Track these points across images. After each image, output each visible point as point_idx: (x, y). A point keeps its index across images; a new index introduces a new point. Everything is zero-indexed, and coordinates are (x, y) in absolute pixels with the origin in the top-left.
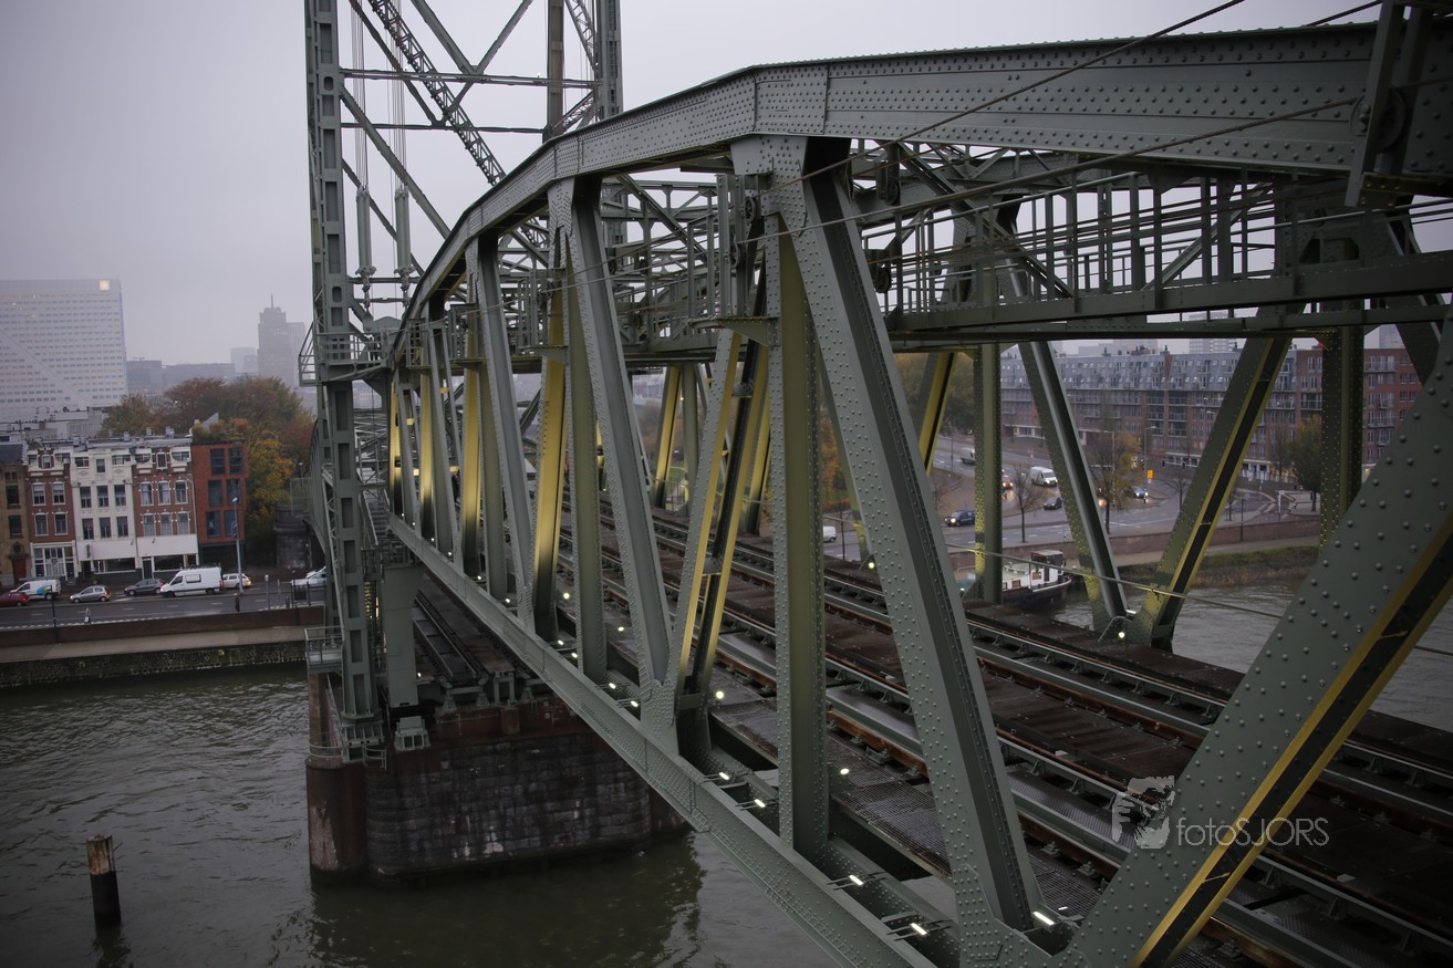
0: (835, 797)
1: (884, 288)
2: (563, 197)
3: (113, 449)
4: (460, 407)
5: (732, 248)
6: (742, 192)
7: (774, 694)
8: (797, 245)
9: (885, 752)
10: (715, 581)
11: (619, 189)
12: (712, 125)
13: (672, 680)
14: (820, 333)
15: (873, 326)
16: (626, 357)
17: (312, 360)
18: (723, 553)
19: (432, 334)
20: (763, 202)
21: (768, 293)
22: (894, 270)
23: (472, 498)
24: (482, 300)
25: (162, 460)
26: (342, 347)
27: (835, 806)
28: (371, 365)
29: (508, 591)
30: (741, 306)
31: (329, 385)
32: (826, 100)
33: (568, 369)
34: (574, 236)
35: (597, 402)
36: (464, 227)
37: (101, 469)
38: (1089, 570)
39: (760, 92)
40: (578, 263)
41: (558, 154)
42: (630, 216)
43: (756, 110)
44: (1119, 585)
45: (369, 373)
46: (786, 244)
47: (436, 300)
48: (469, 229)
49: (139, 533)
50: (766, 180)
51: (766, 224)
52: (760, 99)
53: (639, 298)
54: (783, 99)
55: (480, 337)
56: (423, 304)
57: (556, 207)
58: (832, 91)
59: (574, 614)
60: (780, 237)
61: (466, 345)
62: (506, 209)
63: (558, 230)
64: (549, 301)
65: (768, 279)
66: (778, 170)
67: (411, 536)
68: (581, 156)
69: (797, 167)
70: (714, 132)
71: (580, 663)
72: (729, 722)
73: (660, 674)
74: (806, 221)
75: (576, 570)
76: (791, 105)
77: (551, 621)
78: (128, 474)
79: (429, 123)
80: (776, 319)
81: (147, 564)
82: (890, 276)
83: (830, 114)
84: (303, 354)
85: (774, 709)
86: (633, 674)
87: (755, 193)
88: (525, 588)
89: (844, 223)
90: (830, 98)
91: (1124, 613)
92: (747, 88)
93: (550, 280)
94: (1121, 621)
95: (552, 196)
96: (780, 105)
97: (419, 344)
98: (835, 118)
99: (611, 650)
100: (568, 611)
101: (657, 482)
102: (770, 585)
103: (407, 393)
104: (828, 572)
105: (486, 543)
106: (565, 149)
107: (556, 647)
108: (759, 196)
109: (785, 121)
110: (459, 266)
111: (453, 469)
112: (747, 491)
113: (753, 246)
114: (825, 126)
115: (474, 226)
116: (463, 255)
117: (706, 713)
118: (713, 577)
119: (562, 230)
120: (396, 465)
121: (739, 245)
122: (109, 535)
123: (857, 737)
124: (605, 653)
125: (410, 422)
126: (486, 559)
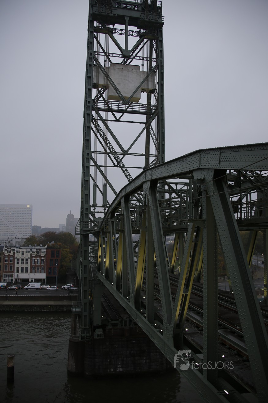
1: (237, 212)
2: (147, 186)
3: (26, 249)
4: (118, 242)
5: (193, 200)
6: (196, 184)
7: (202, 330)
8: (211, 199)
9: (236, 351)
10: (186, 295)
11: (163, 184)
12: (188, 166)
13: (173, 324)
14: (218, 224)
15: (233, 223)
16: (163, 230)
17: (79, 228)
18: (189, 287)
19: (111, 222)
20: (202, 187)
21: (203, 213)
22: (239, 207)
23: (120, 268)
24: (125, 213)
25: (38, 253)
26: (87, 225)
28: (94, 230)
29: (128, 295)
30: (195, 217)
31: (83, 235)
32: (220, 159)
33: (147, 233)
34: (150, 196)
35: (154, 242)
36: (121, 193)
37: (23, 254)
39: (201, 157)
40: (151, 204)
41: (146, 174)
42: (166, 191)
43: (200, 162)
45: (94, 232)
46: (208, 199)
47: (113, 213)
48: (122, 194)
49: (31, 272)
50: (203, 181)
51: (203, 193)
52: (201, 158)
53: (167, 214)
54: (208, 158)
55: (124, 223)
56: (109, 214)
57: (145, 188)
58: (221, 156)
59: (146, 303)
60: (206, 197)
61: (120, 226)
62: (132, 189)
63: (146, 195)
64: (143, 214)
65: (203, 209)
66: (206, 178)
67: (102, 278)
68: (152, 175)
69: (211, 177)
70: (189, 168)
71: (147, 317)
72: (189, 338)
73: (169, 322)
74: (214, 192)
75: (147, 290)
76: (210, 160)
77: (139, 304)
78: (29, 256)
79: (113, 166)
80: (205, 220)
81: (32, 280)
82: (238, 208)
83: (221, 163)
84: (77, 226)
85: (202, 335)
86: (161, 321)
87: (199, 184)
88: (132, 294)
89: (225, 193)
90: (221, 158)
92: (197, 156)
93: (143, 208)
95: (144, 186)
96: (207, 160)
97: (107, 225)
98: (222, 164)
99: (156, 314)
100: (144, 302)
101: (172, 266)
102: (202, 297)
103: (104, 238)
104: (219, 294)
105: (122, 281)
106: (148, 173)
107: (140, 312)
108: (201, 185)
109: (207, 164)
110: (119, 204)
111: (115, 260)
112: (197, 270)
113: (199, 199)
114: (219, 166)
115: (123, 193)
116: (120, 201)
117: (182, 335)
118: (186, 294)
119: (147, 195)
120: (100, 258)
121: (195, 199)
122: (23, 272)
123: (227, 346)
124: (154, 315)
125: (104, 246)
126: (122, 285)
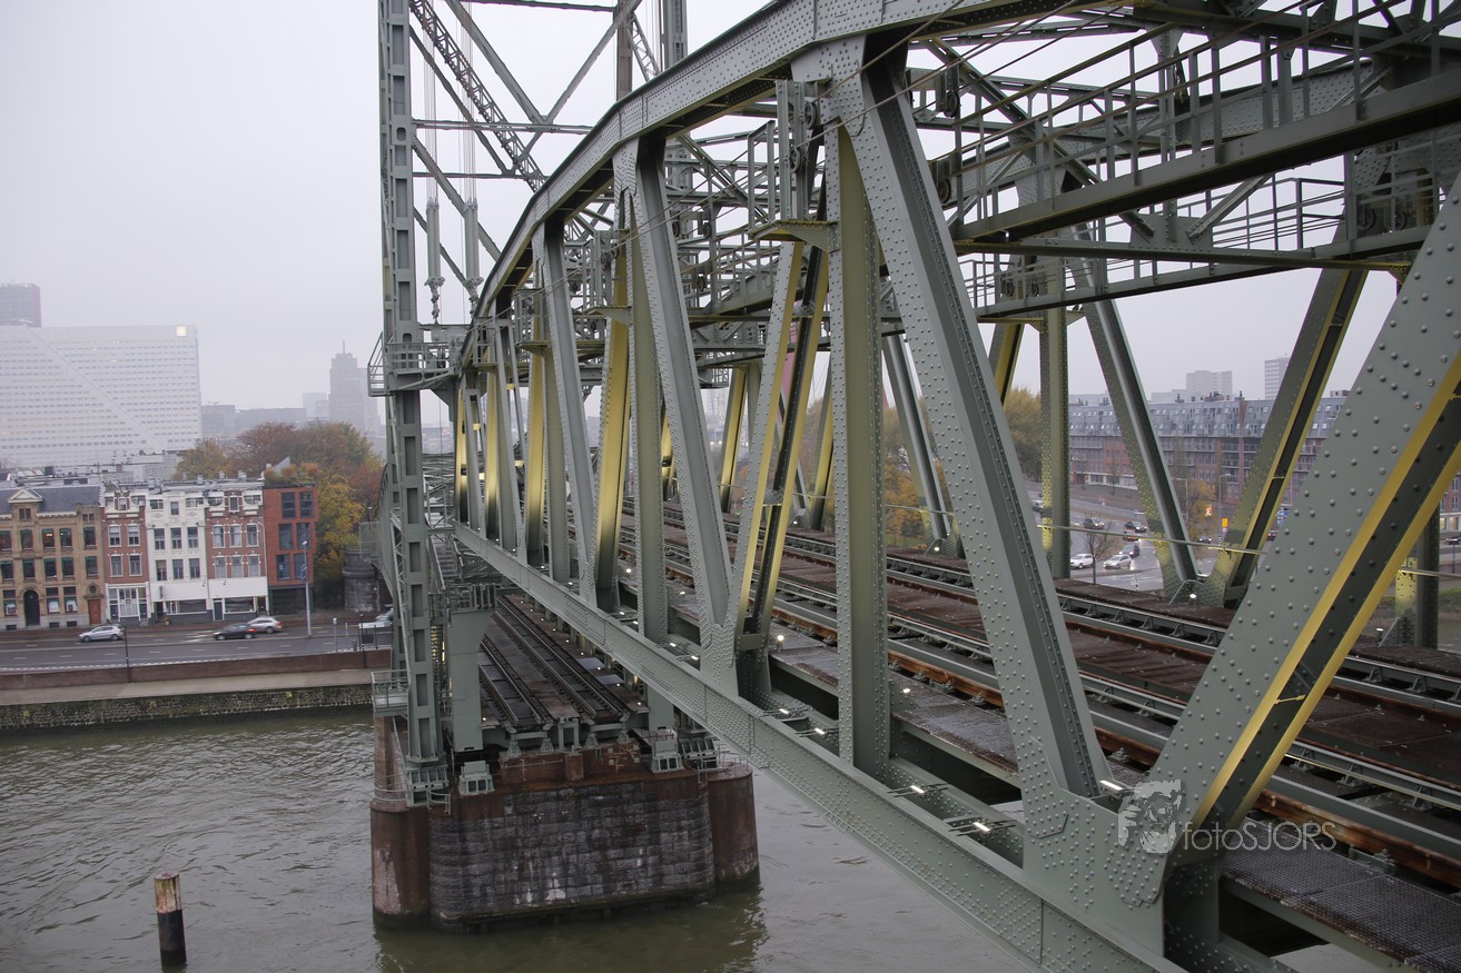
0: (895, 714)
2: (628, 159)
3: (187, 492)
5: (792, 152)
6: (802, 99)
8: (856, 144)
9: (948, 684)
12: (773, 48)
14: (878, 225)
17: (380, 371)
18: (784, 486)
19: (498, 332)
20: (822, 111)
21: (829, 198)
23: (536, 491)
24: (548, 285)
25: (234, 503)
27: (896, 723)
28: (439, 374)
29: (571, 577)
30: (802, 212)
31: (396, 393)
33: (631, 329)
34: (638, 195)
35: (659, 354)
36: (531, 214)
37: (175, 512)
38: (1159, 535)
39: (819, 4)
40: (641, 216)
41: (623, 117)
43: (815, 22)
44: (1189, 547)
45: (437, 382)
46: (845, 146)
47: (503, 298)
48: (535, 215)
49: (211, 576)
50: (825, 85)
51: (826, 132)
52: (819, 11)
54: (842, 3)
55: (546, 322)
56: (490, 303)
57: (621, 171)
59: (636, 586)
61: (532, 329)
62: (572, 186)
63: (622, 193)
64: (614, 262)
65: (829, 184)
66: (837, 72)
67: (475, 542)
68: (645, 112)
69: (856, 64)
70: (775, 54)
71: (642, 630)
72: (790, 661)
73: (719, 617)
74: (864, 118)
76: (850, 7)
77: (612, 595)
78: (200, 516)
79: (499, 172)
80: (835, 223)
81: (218, 605)
83: (889, 7)
84: (372, 364)
85: (836, 653)
86: (693, 633)
87: (815, 98)
88: (587, 565)
91: (1195, 577)
92: (806, 3)
94: (1192, 584)
95: (617, 163)
96: (839, 11)
97: (486, 345)
98: (892, 8)
99: (672, 612)
100: (630, 584)
101: (724, 485)
102: (833, 564)
103: (474, 399)
105: (549, 534)
106: (630, 110)
107: (618, 617)
108: (818, 102)
109: (842, 23)
110: (526, 258)
111: (518, 463)
114: (883, 18)
115: (541, 211)
116: (530, 245)
117: (766, 655)
118: (775, 508)
119: (627, 192)
120: (463, 474)
121: (798, 149)
122: (182, 577)
123: (920, 674)
124: (666, 616)
125: (476, 427)
126: (550, 549)
